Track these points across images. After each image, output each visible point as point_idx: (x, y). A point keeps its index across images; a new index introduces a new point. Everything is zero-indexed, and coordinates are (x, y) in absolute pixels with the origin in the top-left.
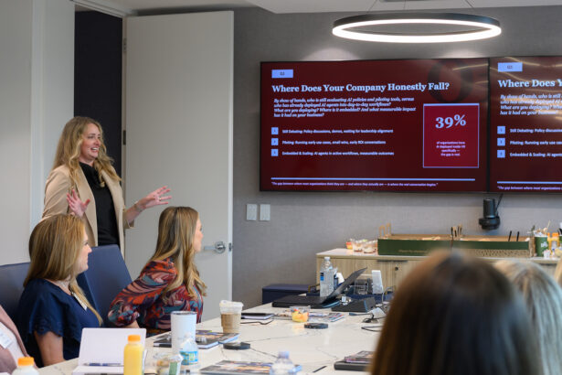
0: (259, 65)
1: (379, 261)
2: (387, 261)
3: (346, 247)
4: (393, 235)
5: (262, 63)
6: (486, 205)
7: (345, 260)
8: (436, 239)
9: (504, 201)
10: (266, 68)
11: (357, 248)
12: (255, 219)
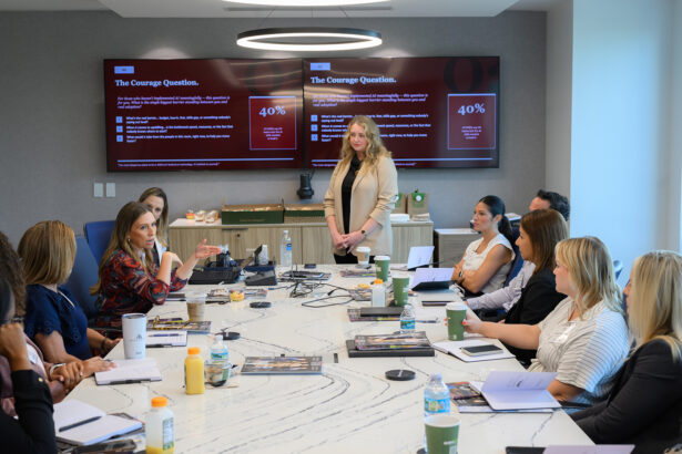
0: (102, 62)
1: (224, 229)
2: (230, 229)
3: (185, 217)
4: (226, 206)
5: (105, 60)
6: (302, 179)
7: (193, 231)
8: (267, 209)
9: (315, 175)
10: (109, 65)
11: (198, 218)
12: (101, 195)
